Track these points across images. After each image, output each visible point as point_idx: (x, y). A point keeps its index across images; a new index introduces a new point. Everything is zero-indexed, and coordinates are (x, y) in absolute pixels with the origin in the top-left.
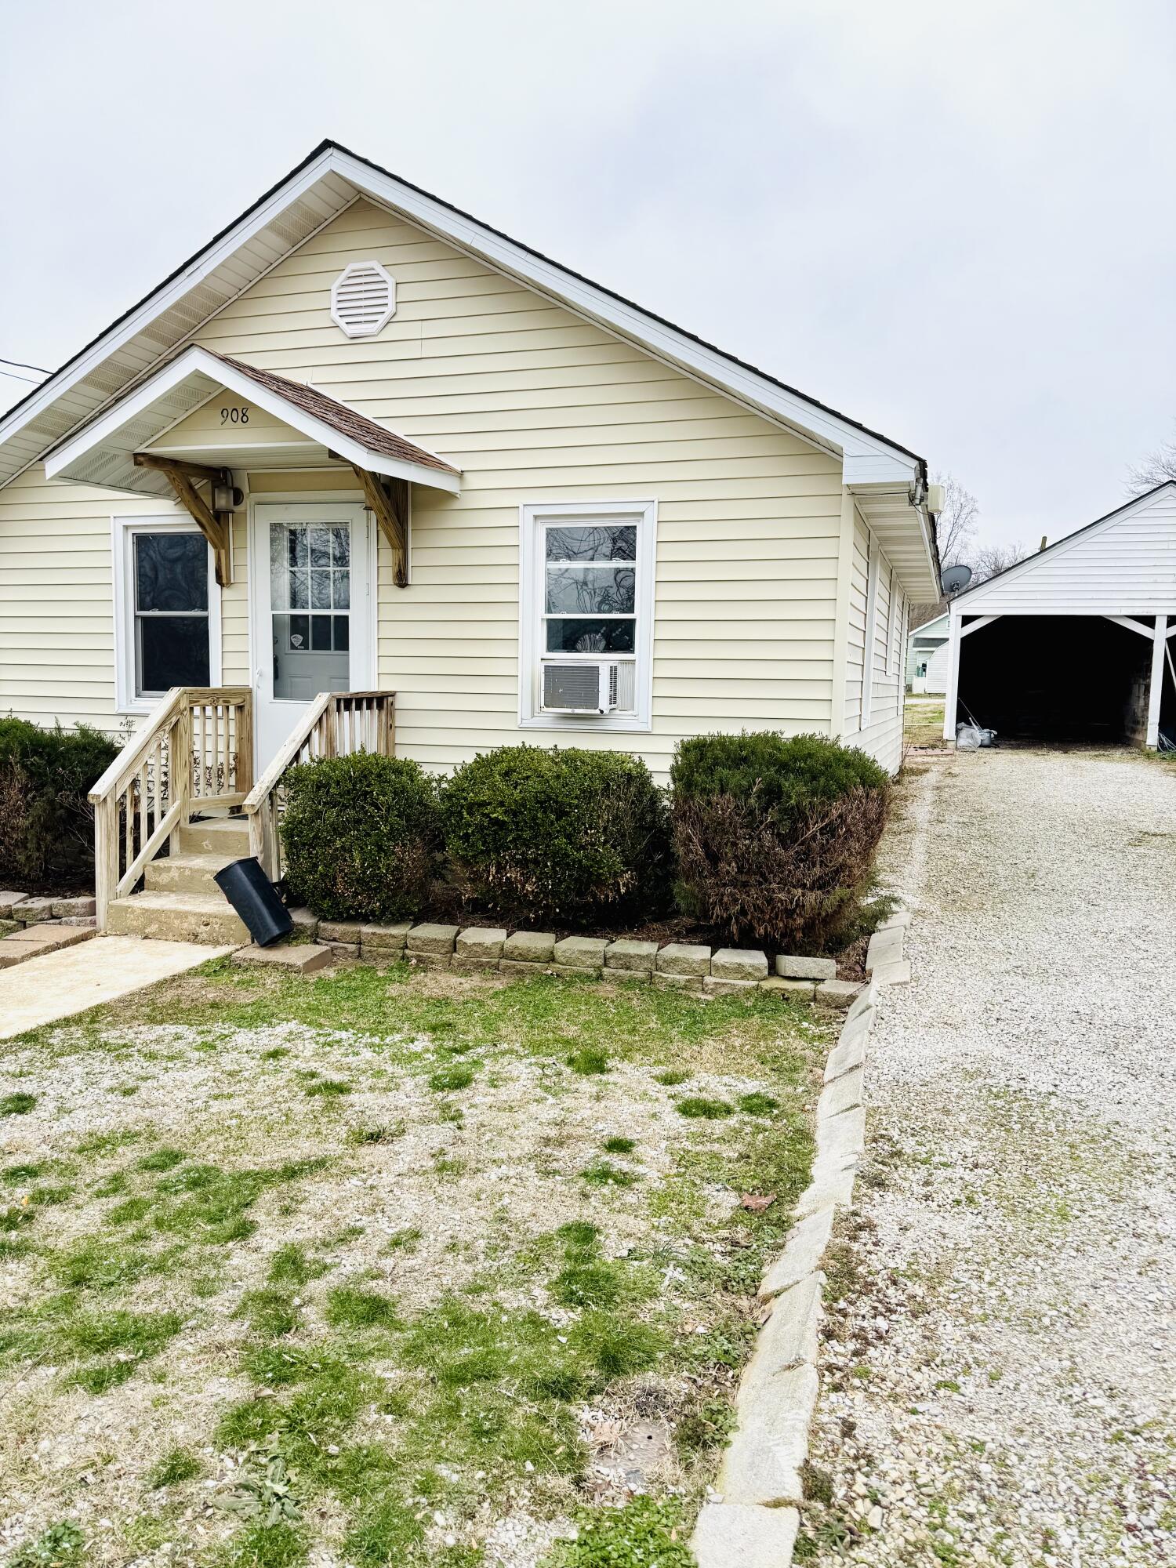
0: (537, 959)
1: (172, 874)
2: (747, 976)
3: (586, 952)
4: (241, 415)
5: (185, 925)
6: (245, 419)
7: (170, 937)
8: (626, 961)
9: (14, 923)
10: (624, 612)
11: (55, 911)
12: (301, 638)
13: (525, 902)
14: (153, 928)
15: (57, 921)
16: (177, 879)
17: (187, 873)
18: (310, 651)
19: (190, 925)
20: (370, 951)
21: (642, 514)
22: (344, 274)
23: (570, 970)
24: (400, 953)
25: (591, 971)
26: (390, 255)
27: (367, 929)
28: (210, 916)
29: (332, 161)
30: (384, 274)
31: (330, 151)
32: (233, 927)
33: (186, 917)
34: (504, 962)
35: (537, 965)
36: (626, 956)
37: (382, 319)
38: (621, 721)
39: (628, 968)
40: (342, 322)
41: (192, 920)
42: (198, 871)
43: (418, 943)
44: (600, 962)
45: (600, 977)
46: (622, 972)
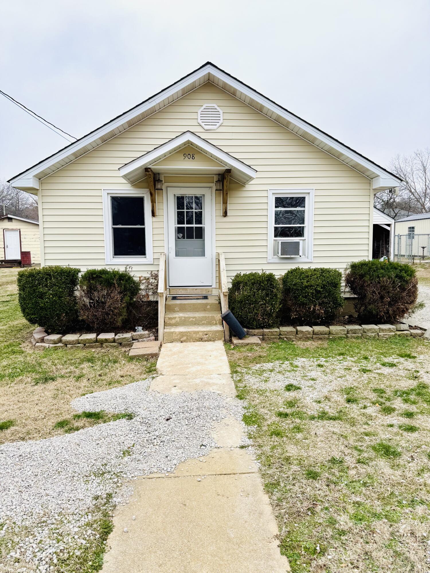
0: (326, 334)
1: (176, 320)
2: (391, 331)
3: (342, 330)
4: (191, 156)
5: (198, 336)
6: (193, 158)
7: (191, 341)
8: (355, 332)
9: (116, 344)
10: (300, 224)
11: (134, 338)
12: (182, 235)
13: (318, 316)
14: (185, 338)
15: (137, 341)
16: (178, 321)
17: (183, 318)
18: (186, 239)
19: (200, 335)
20: (268, 338)
21: (309, 193)
22: (203, 108)
23: (337, 336)
24: (278, 337)
25: (344, 336)
26: (221, 103)
27: (265, 330)
28: (208, 331)
29: (209, 69)
30: (219, 109)
31: (209, 66)
32: (217, 334)
33: (198, 333)
34: (314, 336)
35: (326, 336)
36: (354, 330)
37: (218, 124)
38: (303, 259)
39: (355, 334)
40: (203, 124)
41: (201, 334)
42: (187, 317)
43: (286, 333)
44: (346, 332)
45: (347, 337)
46: (354, 335)
